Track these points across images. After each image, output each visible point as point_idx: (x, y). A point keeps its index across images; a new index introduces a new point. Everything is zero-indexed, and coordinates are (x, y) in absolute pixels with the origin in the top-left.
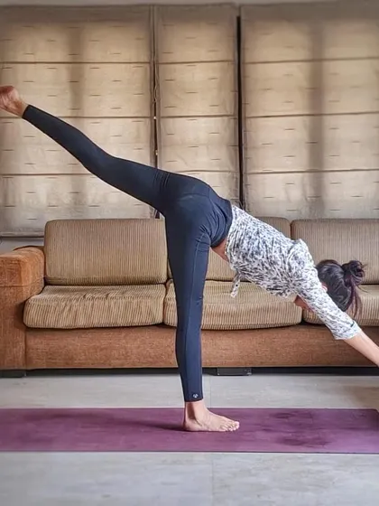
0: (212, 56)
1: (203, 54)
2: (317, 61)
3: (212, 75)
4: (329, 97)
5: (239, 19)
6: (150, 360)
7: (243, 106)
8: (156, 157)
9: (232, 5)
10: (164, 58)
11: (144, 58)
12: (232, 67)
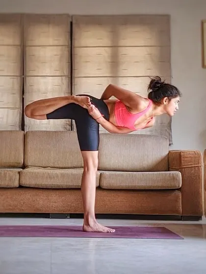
0: (56, 43)
1: (51, 41)
2: (115, 47)
3: (55, 53)
4: (122, 67)
5: (71, 23)
6: (11, 208)
7: (73, 70)
8: (23, 99)
9: (68, 15)
10: (29, 43)
11: (18, 42)
12: (67, 49)
